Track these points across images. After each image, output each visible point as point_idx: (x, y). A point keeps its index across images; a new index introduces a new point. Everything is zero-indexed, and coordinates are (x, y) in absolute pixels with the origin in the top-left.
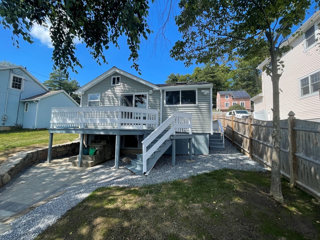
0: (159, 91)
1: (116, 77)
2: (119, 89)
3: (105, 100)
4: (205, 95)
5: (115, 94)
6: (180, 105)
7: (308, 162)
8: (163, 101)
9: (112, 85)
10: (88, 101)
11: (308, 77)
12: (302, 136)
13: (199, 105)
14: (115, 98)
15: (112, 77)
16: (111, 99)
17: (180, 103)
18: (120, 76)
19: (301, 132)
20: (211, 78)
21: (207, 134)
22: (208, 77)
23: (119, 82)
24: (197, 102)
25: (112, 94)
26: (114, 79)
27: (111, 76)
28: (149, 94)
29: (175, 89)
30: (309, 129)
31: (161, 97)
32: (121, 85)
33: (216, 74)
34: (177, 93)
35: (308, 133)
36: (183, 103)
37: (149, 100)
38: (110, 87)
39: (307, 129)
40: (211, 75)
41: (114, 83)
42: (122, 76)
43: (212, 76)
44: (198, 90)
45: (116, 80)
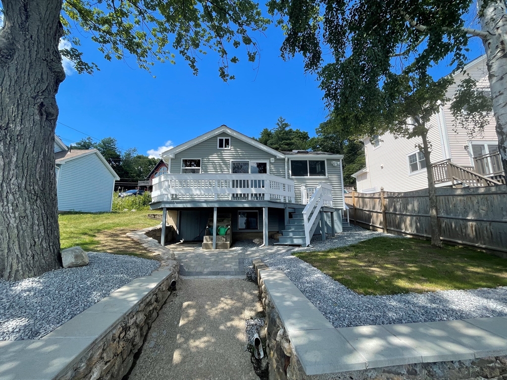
0: (284, 159)
1: (224, 138)
2: (229, 154)
3: (209, 168)
4: (334, 167)
5: (223, 160)
6: (309, 177)
7: (448, 220)
8: (288, 171)
9: (218, 148)
10: (182, 168)
11: (415, 154)
12: (442, 200)
13: (329, 177)
14: (223, 166)
15: (219, 138)
16: (218, 166)
17: (309, 174)
18: (230, 138)
19: (441, 197)
20: (286, 146)
21: (339, 209)
22: (282, 144)
23: (228, 144)
24: (327, 174)
25: (219, 160)
26: (221, 141)
27: (216, 137)
28: (270, 163)
29: (301, 158)
30: (448, 194)
31: (286, 167)
32: (232, 149)
33: (293, 141)
34: (304, 163)
35: (447, 197)
36: (311, 174)
37: (270, 169)
38: (216, 151)
39: (447, 194)
40: (287, 141)
41: (221, 146)
42: (232, 137)
43: (287, 143)
44: (327, 161)
45: (224, 142)
